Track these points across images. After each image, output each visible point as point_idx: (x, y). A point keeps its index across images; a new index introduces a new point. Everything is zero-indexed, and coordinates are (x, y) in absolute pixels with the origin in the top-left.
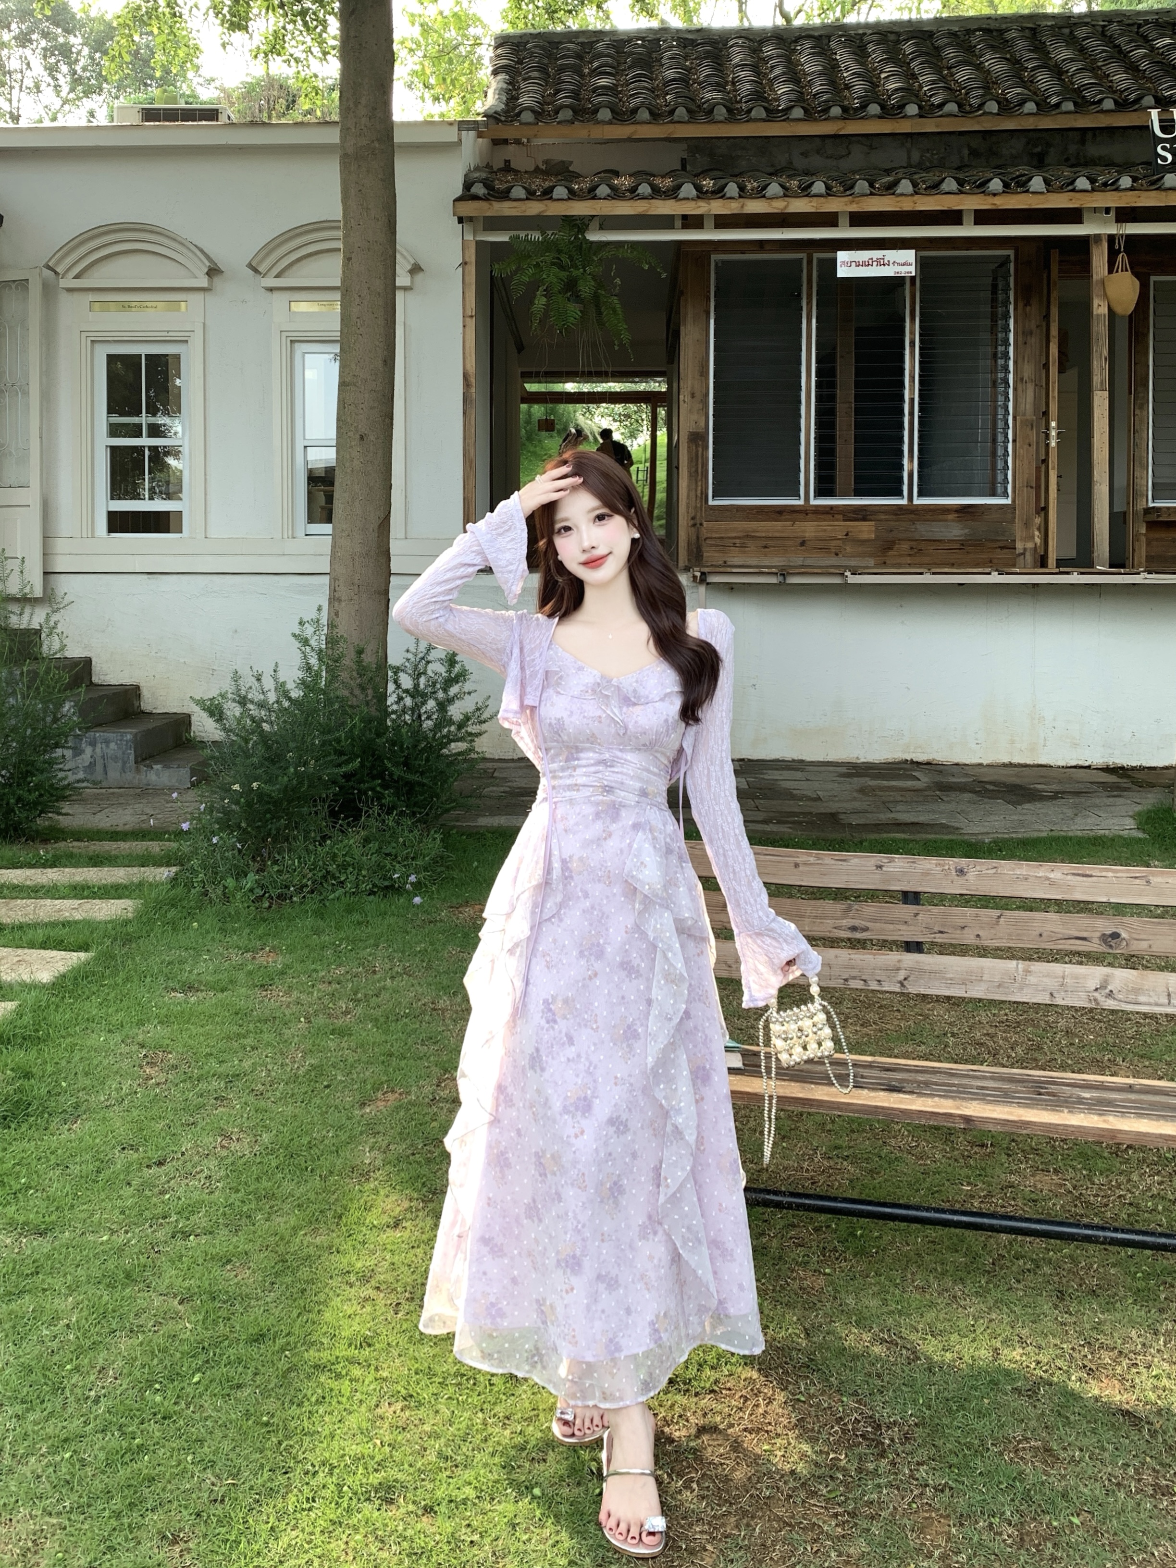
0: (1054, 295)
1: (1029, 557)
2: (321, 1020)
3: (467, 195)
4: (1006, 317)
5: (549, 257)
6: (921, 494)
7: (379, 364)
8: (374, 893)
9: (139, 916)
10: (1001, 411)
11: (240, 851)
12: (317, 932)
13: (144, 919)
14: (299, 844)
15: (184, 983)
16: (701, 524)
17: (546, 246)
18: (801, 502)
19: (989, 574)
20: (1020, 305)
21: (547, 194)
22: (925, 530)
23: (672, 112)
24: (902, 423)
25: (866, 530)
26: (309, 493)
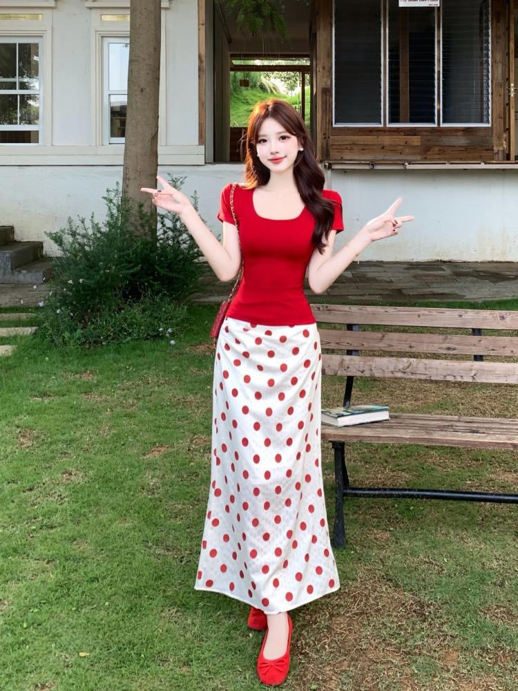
0: (512, 16)
1: (501, 155)
2: (119, 409)
4: (487, 28)
6: (444, 122)
7: (152, 50)
8: (148, 339)
9: (15, 354)
10: (485, 78)
11: (72, 317)
12: (116, 361)
13: (18, 356)
14: (106, 313)
15: (41, 393)
16: (329, 137)
18: (382, 126)
19: (480, 164)
20: (494, 22)
22: (447, 141)
24: (434, 84)
25: (416, 141)
26: (111, 120)
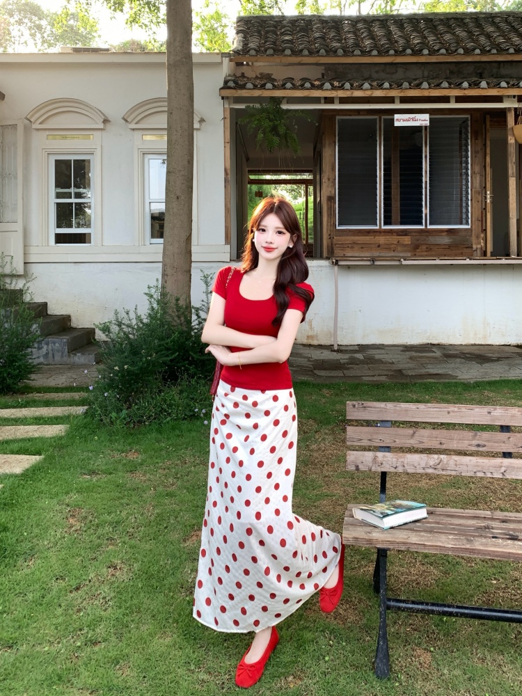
0: (488, 135)
1: (478, 252)
3: (226, 86)
4: (467, 145)
5: (264, 115)
6: (430, 224)
7: (186, 163)
10: (464, 187)
16: (333, 238)
17: (262, 110)
18: (378, 228)
19: (465, 260)
20: (473, 140)
21: (263, 87)
22: (432, 240)
23: (318, 52)
24: (422, 192)
25: (407, 240)
26: (152, 224)
